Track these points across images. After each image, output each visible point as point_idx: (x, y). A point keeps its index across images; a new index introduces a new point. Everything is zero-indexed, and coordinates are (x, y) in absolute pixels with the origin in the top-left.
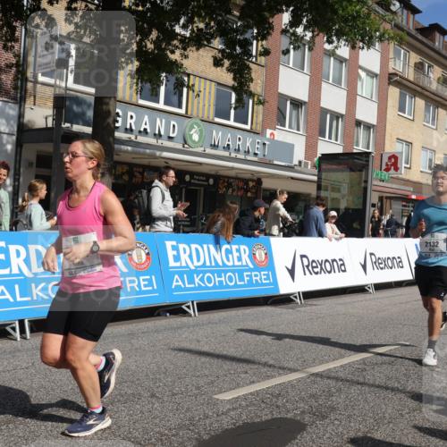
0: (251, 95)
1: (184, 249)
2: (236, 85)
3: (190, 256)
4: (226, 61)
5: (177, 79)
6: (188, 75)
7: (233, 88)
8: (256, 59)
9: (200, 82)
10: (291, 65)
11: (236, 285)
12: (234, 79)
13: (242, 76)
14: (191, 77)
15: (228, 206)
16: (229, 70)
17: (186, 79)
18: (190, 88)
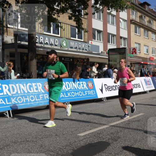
0: (83, 29)
2: (77, 26)
4: (73, 17)
5: (56, 25)
6: (60, 23)
8: (84, 17)
9: (64, 25)
10: (96, 18)
12: (76, 24)
13: (79, 23)
14: (62, 23)
16: (74, 21)
18: (61, 27)
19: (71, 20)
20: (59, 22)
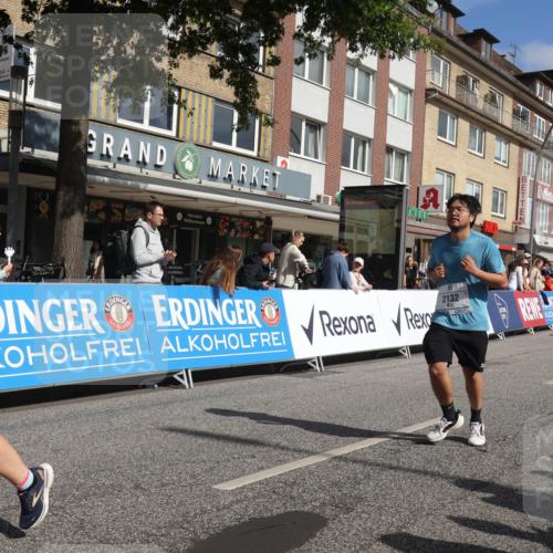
0: (257, 113)
1: (176, 305)
2: (238, 101)
3: (183, 314)
4: (225, 71)
6: (179, 89)
7: (235, 105)
8: (264, 70)
9: (194, 96)
10: (306, 77)
11: (240, 348)
12: (236, 94)
13: (245, 90)
14: (183, 91)
15: (229, 250)
16: (229, 83)
17: (176, 93)
18: (181, 104)
19: (217, 81)
20: (173, 85)
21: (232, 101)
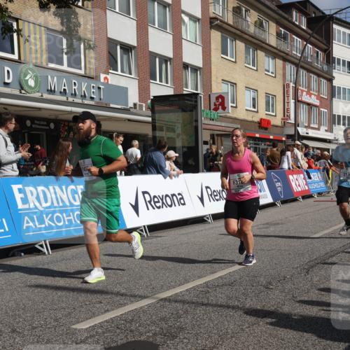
0: (80, 39)
1: (31, 192)
2: (65, 29)
3: (38, 198)
4: (52, 5)
5: (3, 24)
6: (17, 20)
7: (62, 32)
8: (83, 4)
9: (29, 26)
10: (117, 10)
12: (62, 24)
13: (69, 21)
14: (20, 21)
16: (55, 15)
17: (15, 25)
18: (19, 31)
19: (46, 13)
20: (10, 17)
21: (60, 30)
